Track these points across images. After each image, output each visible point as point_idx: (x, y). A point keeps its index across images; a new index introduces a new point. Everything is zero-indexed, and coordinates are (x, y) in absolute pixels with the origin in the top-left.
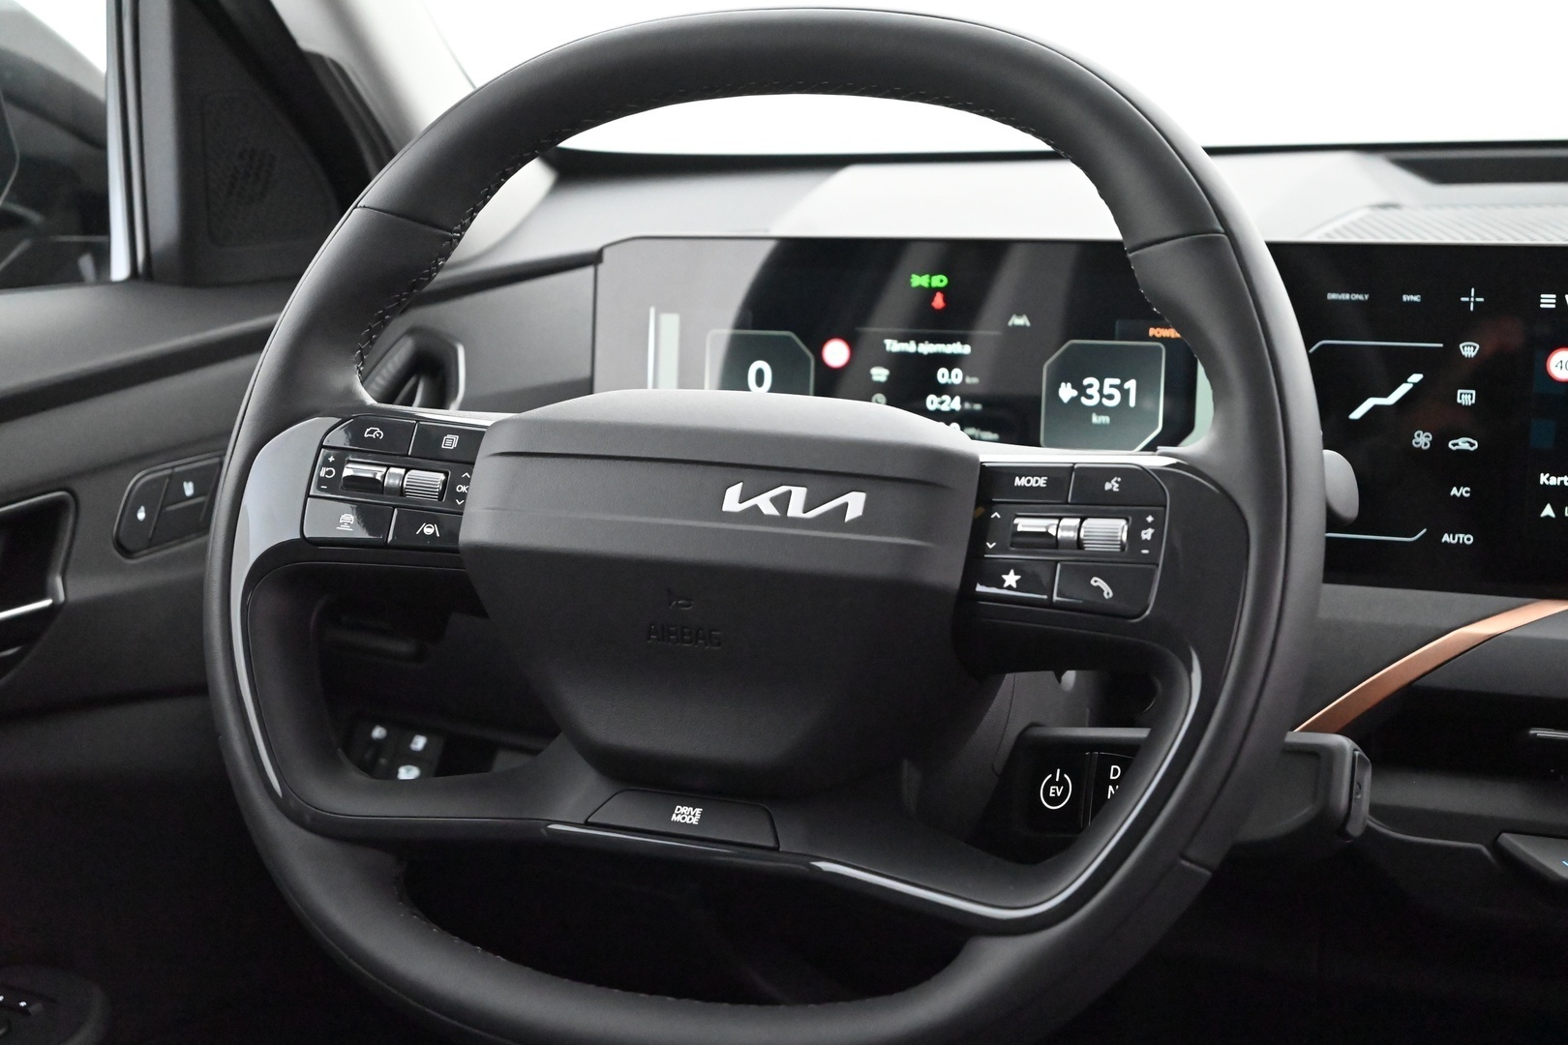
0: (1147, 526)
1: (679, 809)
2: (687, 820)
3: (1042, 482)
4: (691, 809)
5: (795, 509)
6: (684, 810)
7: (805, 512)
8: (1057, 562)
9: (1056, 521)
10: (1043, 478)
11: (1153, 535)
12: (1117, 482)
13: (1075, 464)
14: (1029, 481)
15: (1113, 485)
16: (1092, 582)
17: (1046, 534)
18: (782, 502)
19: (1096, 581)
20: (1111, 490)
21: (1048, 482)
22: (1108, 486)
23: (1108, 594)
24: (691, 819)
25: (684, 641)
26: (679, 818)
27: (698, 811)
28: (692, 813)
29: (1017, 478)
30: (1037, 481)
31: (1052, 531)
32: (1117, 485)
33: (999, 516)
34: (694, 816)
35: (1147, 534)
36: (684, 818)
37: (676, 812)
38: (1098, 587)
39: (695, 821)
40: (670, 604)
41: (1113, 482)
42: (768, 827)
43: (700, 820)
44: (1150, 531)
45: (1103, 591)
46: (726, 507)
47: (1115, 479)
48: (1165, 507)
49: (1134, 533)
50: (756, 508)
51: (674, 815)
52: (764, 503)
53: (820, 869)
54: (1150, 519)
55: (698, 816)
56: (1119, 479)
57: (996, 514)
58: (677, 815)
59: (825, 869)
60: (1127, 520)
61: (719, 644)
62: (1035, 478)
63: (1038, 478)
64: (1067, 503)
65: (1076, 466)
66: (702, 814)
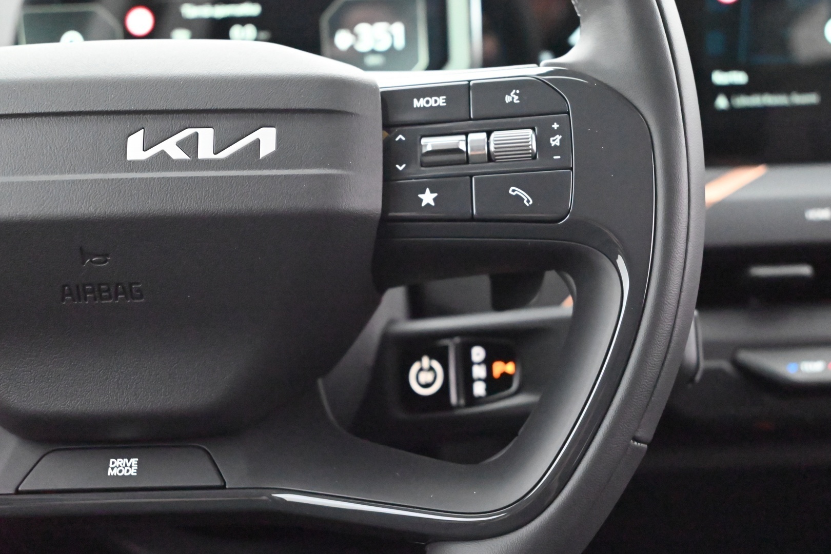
0: (554, 133)
1: (113, 463)
2: (124, 472)
3: (441, 101)
4: (126, 460)
5: (206, 150)
6: (120, 462)
7: (215, 154)
8: (471, 176)
9: (463, 137)
10: (442, 98)
11: (561, 141)
12: (516, 94)
13: (469, 81)
14: (428, 102)
15: (512, 98)
16: (510, 192)
17: (457, 151)
18: (190, 145)
19: (514, 191)
20: (512, 102)
21: (447, 101)
22: (508, 99)
23: (528, 201)
24: (128, 471)
25: (102, 298)
26: (115, 472)
27: (134, 461)
28: (129, 465)
29: (415, 100)
30: (436, 101)
31: (462, 147)
32: (517, 97)
33: (404, 139)
34: (131, 467)
35: (556, 141)
36: (120, 471)
37: (111, 465)
38: (517, 195)
39: (133, 472)
40: (83, 263)
41: (512, 94)
42: (209, 466)
43: (138, 471)
44: (558, 137)
45: (523, 199)
46: (130, 157)
47: (514, 91)
48: (568, 113)
49: (542, 141)
50: (163, 153)
51: (110, 469)
52: (171, 147)
53: (282, 499)
54: (556, 126)
55: (135, 467)
56: (518, 92)
57: (400, 137)
58: (113, 469)
59: (288, 500)
60: (534, 129)
61: (141, 297)
62: (434, 98)
63: (436, 98)
64: (470, 119)
65: (471, 83)
66: (139, 464)
